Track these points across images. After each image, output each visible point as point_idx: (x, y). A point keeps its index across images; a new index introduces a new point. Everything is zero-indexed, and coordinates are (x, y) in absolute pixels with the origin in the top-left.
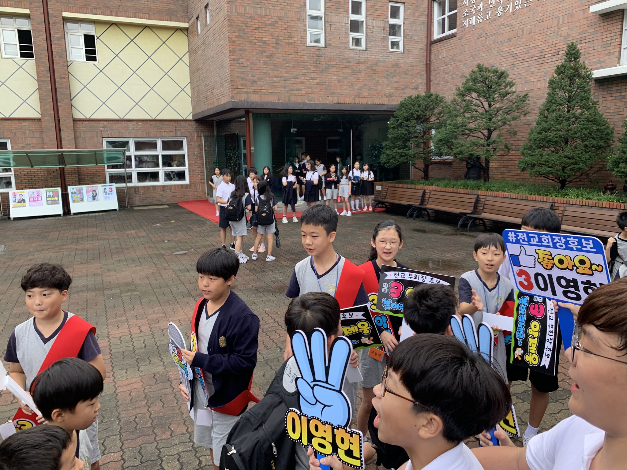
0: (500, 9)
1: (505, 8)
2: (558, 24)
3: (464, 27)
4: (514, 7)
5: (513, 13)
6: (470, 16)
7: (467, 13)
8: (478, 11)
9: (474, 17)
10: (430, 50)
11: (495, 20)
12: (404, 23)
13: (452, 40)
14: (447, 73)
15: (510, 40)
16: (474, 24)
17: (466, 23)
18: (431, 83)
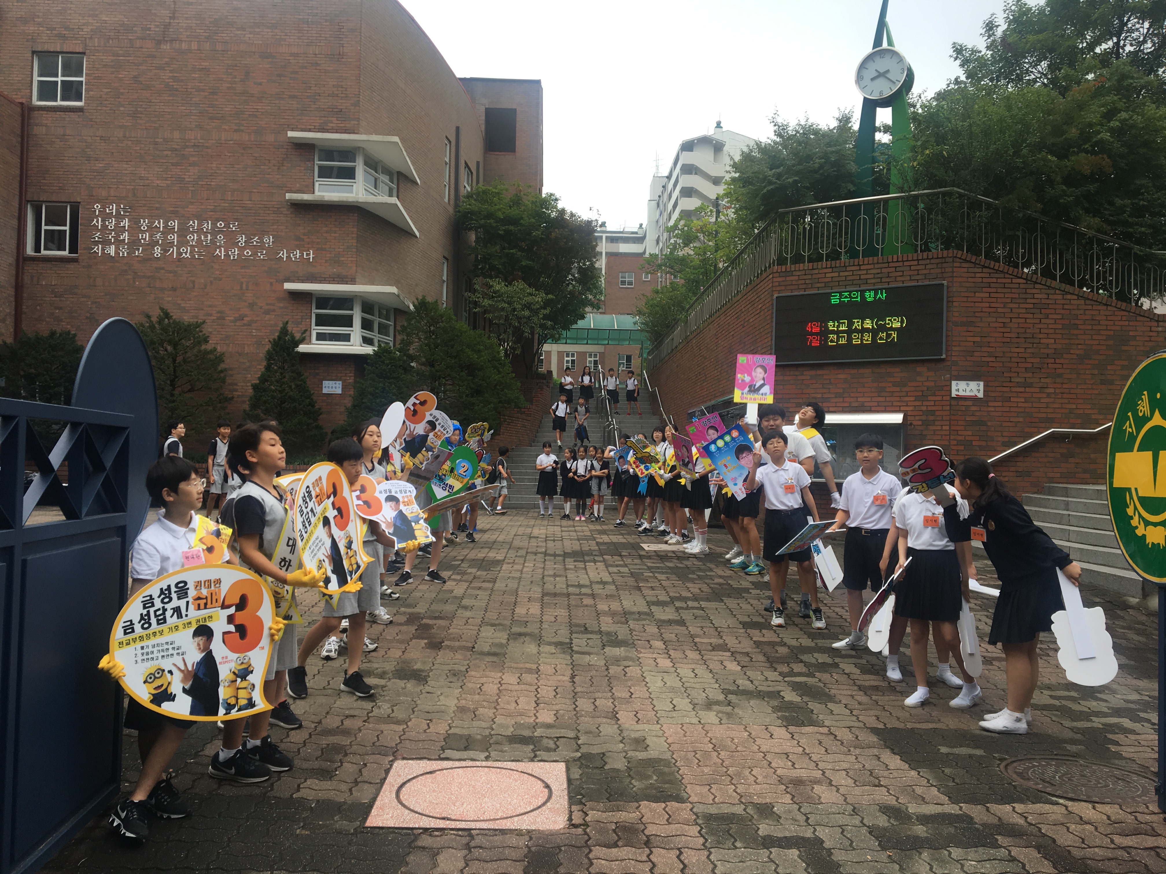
0: (157, 251)
1: (165, 251)
2: (241, 288)
3: (95, 255)
4: (179, 254)
5: (180, 260)
6: (106, 243)
7: (99, 238)
8: (119, 242)
9: (113, 247)
10: (23, 269)
11: (150, 259)
13: (72, 266)
14: (60, 308)
15: (174, 289)
16: (113, 254)
17: (98, 249)
18: (24, 316)
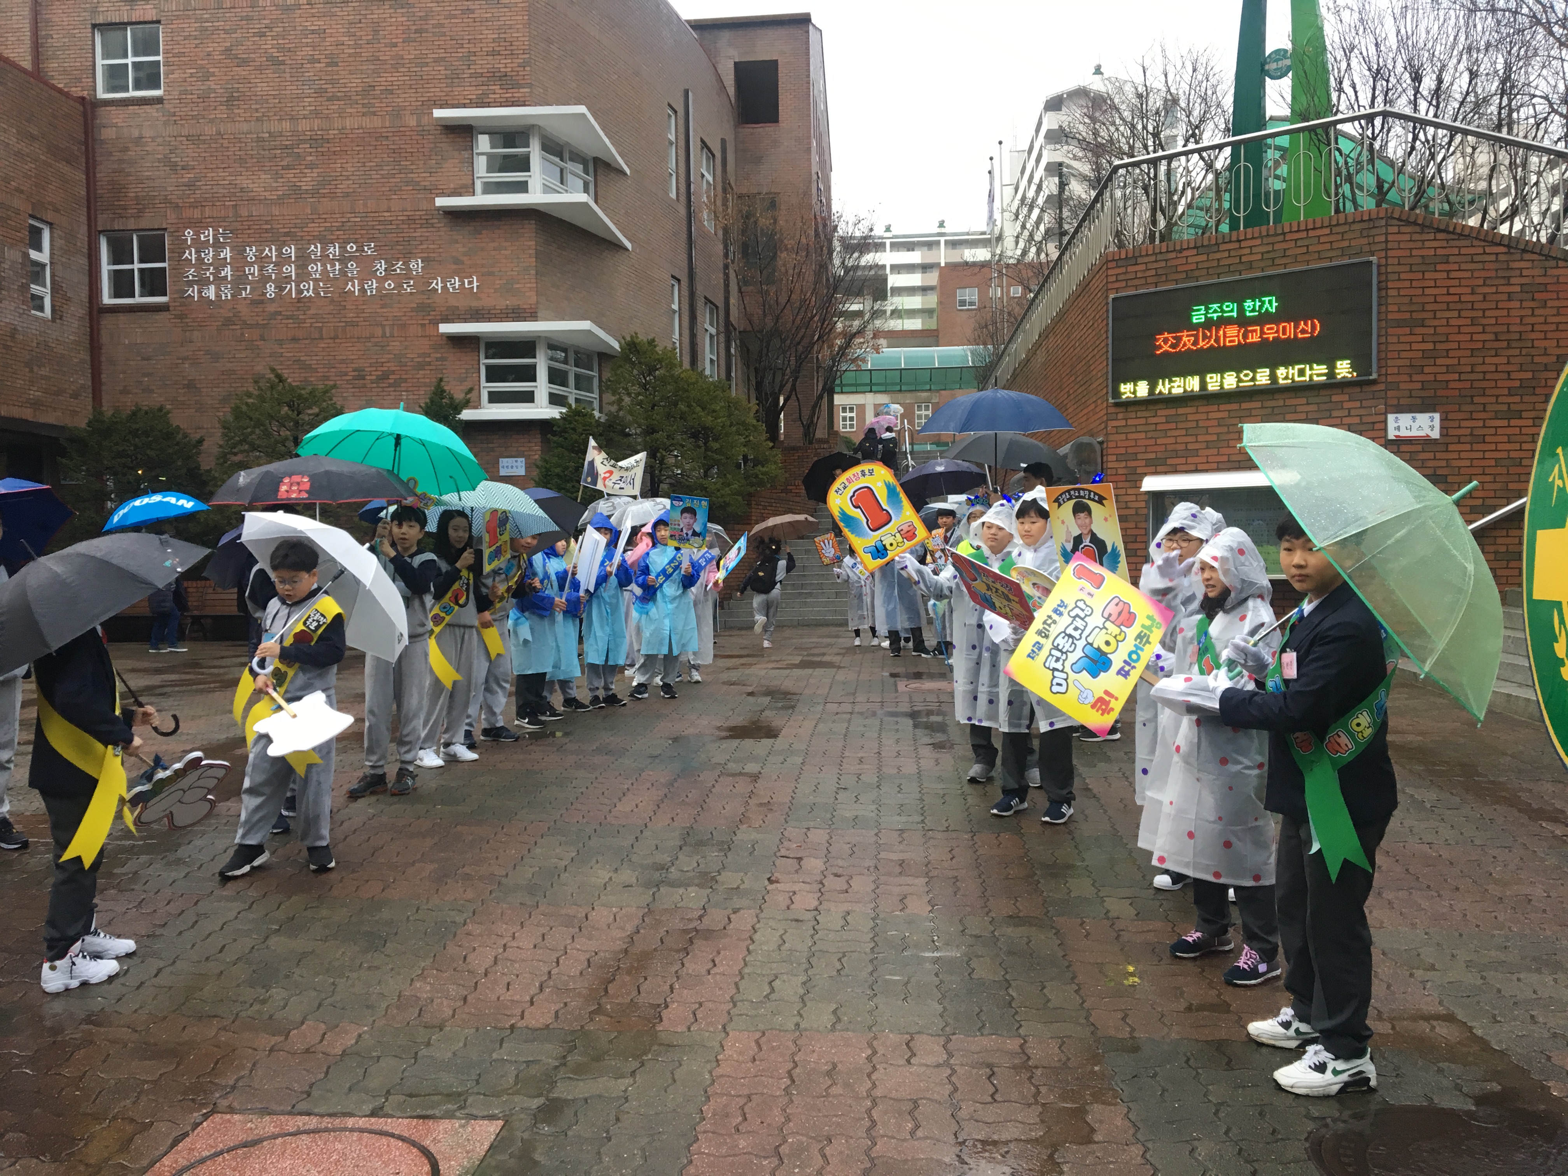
0: (271, 290)
1: (281, 289)
3: (189, 300)
4: (300, 292)
5: (299, 300)
6: (203, 283)
7: (194, 276)
8: (219, 280)
9: (212, 288)
10: (99, 323)
11: (262, 302)
12: (51, 263)
13: (160, 317)
14: (150, 375)
15: (294, 339)
16: (213, 297)
17: (193, 292)
18: (103, 388)
